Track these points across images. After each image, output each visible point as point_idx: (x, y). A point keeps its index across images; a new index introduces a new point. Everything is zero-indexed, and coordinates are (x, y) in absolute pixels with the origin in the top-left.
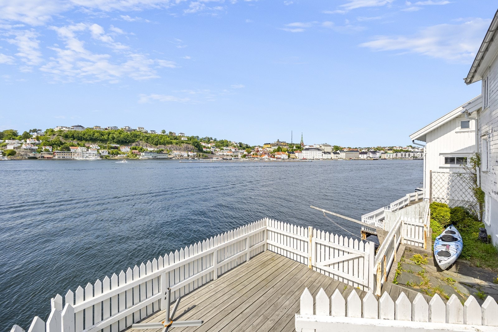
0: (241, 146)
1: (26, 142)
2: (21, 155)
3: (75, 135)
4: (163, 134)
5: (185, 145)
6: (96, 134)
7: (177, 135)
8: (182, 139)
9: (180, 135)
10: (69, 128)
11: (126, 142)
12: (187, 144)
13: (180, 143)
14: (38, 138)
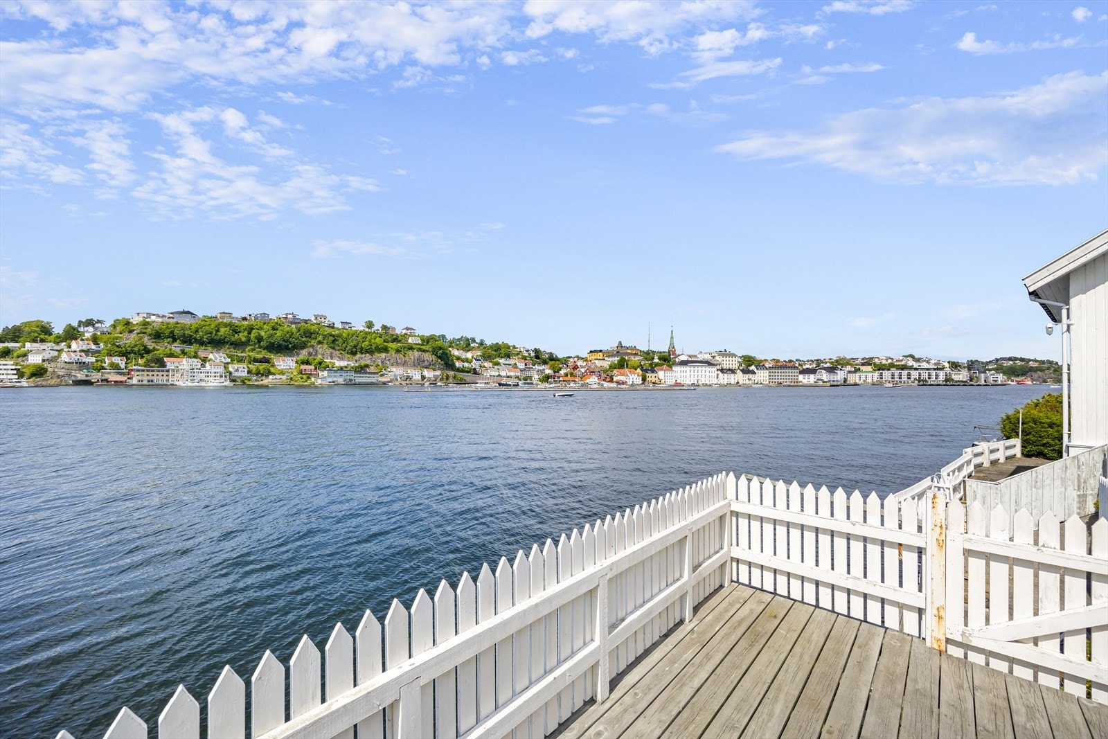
0: (537, 357)
1: (70, 347)
2: (59, 376)
3: (176, 332)
4: (367, 330)
5: (416, 354)
6: (223, 330)
7: (398, 331)
8: (410, 341)
9: (404, 331)
10: (163, 316)
11: (287, 348)
12: (420, 353)
13: (406, 349)
14: (95, 340)
